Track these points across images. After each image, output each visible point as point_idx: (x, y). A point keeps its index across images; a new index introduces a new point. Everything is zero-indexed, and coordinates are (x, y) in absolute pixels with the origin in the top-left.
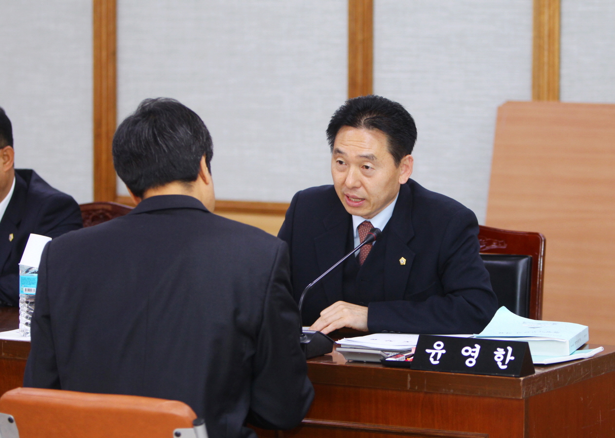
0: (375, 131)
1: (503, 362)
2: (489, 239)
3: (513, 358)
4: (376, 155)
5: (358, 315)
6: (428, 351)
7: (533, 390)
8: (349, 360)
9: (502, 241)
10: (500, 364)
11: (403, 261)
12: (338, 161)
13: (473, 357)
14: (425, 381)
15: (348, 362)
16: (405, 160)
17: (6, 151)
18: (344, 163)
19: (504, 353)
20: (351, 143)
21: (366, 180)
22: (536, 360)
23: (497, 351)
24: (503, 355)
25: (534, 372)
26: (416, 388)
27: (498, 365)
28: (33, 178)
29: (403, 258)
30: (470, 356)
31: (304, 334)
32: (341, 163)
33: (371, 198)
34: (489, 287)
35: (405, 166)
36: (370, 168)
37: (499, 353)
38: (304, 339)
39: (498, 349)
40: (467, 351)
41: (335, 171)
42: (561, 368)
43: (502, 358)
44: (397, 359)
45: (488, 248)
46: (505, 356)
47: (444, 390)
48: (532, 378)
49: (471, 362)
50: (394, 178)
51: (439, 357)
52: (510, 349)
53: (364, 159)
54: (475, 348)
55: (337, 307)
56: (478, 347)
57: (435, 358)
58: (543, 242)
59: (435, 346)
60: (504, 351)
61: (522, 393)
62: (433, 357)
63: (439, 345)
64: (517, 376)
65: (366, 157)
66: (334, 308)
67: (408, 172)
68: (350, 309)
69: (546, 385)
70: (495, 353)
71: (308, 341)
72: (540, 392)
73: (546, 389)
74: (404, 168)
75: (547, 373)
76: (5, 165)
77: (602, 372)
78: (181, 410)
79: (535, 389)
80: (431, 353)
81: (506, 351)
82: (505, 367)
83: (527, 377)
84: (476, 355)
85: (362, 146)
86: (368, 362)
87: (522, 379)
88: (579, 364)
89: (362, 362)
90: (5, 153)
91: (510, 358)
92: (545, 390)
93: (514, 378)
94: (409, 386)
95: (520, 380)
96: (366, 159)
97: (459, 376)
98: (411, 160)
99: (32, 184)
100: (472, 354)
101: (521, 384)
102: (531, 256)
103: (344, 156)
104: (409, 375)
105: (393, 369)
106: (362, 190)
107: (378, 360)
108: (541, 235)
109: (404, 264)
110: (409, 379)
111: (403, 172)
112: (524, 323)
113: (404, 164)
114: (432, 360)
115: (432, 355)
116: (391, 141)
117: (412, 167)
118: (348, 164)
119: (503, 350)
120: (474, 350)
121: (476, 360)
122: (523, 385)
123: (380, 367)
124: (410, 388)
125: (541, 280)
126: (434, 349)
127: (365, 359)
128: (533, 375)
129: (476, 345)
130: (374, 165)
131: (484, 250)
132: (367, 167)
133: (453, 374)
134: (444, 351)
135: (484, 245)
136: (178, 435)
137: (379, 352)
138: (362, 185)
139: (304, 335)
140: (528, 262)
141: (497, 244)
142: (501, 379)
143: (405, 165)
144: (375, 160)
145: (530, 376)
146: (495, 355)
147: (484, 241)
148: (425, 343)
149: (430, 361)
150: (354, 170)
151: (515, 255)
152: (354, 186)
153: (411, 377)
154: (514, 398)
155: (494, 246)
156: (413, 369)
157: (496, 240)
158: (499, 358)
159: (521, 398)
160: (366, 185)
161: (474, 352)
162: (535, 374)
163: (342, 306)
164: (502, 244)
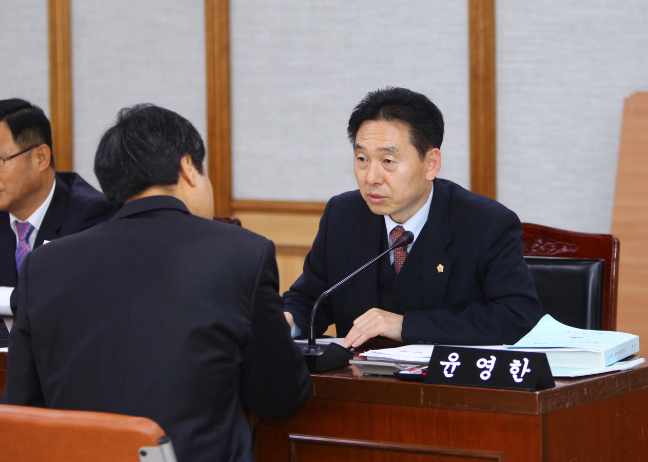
0: (395, 122)
1: (519, 375)
2: (560, 242)
3: (529, 371)
4: (396, 147)
5: (393, 323)
6: (442, 363)
7: (552, 406)
8: (364, 373)
9: (573, 244)
10: (515, 377)
11: (440, 268)
12: (358, 158)
13: (488, 370)
14: (439, 396)
15: (364, 376)
16: (431, 153)
17: (41, 149)
18: (365, 160)
19: (520, 365)
20: (370, 136)
21: (388, 175)
22: (555, 373)
23: (513, 363)
24: (519, 367)
25: (554, 386)
26: (430, 403)
27: (513, 378)
28: (76, 181)
29: (440, 265)
30: (485, 369)
31: (318, 345)
32: (362, 159)
33: (395, 195)
34: (533, 293)
35: (433, 162)
36: (391, 162)
37: (515, 365)
38: (317, 351)
39: (514, 361)
40: (482, 363)
41: (357, 169)
42: (589, 382)
43: (518, 370)
44: (412, 372)
45: (558, 251)
46: (521, 368)
47: (458, 405)
48: (551, 392)
49: (485, 375)
50: (420, 173)
51: (453, 369)
52: (526, 361)
53: (384, 152)
54: (491, 359)
55: (371, 314)
56: (493, 358)
57: (449, 370)
58: (616, 246)
59: (450, 358)
60: (521, 362)
61: (538, 408)
62: (447, 370)
63: (454, 357)
64: (533, 389)
65: (387, 149)
66: (368, 315)
67: (437, 167)
68: (385, 316)
69: (569, 399)
70: (511, 365)
71: (321, 353)
72: (561, 407)
73: (569, 403)
74: (432, 164)
75: (571, 386)
76: (41, 165)
77: (644, 385)
78: (148, 427)
79: (555, 404)
80: (445, 366)
81: (523, 363)
82: (520, 380)
83: (544, 391)
84: (491, 367)
85: (382, 138)
86: (384, 376)
87: (537, 393)
88: (613, 377)
89: (377, 376)
90: (40, 152)
91: (526, 370)
92: (567, 405)
93: (529, 392)
94: (422, 401)
95: (536, 394)
96: (387, 152)
97: (474, 390)
98: (438, 154)
99: (74, 188)
100: (487, 366)
101: (537, 398)
102: (603, 260)
103: (364, 151)
104: (422, 390)
105: (406, 383)
106: (385, 186)
107: (391, 373)
108: (614, 237)
109: (442, 271)
110: (422, 393)
111: (431, 168)
112: (569, 332)
113: (431, 159)
114: (445, 373)
115: (446, 368)
116: (414, 131)
117: (440, 163)
118: (369, 160)
119: (519, 361)
120: (489, 362)
121: (491, 372)
122: (539, 400)
123: (393, 380)
124: (423, 404)
125: (614, 287)
126: (449, 361)
127: (381, 372)
128: (553, 389)
129: (492, 357)
130: (396, 157)
131: (554, 253)
132: (389, 161)
133: (467, 388)
134: (459, 364)
135: (554, 249)
136: (144, 454)
137: (393, 365)
138: (385, 181)
139: (317, 347)
140: (599, 267)
141: (568, 248)
142: (516, 393)
143: (433, 160)
144: (396, 153)
145: (548, 390)
146: (511, 367)
147: (553, 244)
148: (440, 355)
149: (444, 374)
150: (375, 164)
151: (587, 259)
152: (375, 182)
153: (424, 391)
154: (529, 413)
155: (565, 249)
156: (426, 383)
157: (567, 243)
158: (515, 370)
159: (537, 414)
160: (389, 181)
161: (489, 364)
162: (555, 388)
163: (376, 313)
164: (573, 247)
